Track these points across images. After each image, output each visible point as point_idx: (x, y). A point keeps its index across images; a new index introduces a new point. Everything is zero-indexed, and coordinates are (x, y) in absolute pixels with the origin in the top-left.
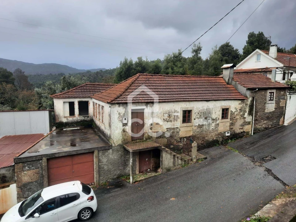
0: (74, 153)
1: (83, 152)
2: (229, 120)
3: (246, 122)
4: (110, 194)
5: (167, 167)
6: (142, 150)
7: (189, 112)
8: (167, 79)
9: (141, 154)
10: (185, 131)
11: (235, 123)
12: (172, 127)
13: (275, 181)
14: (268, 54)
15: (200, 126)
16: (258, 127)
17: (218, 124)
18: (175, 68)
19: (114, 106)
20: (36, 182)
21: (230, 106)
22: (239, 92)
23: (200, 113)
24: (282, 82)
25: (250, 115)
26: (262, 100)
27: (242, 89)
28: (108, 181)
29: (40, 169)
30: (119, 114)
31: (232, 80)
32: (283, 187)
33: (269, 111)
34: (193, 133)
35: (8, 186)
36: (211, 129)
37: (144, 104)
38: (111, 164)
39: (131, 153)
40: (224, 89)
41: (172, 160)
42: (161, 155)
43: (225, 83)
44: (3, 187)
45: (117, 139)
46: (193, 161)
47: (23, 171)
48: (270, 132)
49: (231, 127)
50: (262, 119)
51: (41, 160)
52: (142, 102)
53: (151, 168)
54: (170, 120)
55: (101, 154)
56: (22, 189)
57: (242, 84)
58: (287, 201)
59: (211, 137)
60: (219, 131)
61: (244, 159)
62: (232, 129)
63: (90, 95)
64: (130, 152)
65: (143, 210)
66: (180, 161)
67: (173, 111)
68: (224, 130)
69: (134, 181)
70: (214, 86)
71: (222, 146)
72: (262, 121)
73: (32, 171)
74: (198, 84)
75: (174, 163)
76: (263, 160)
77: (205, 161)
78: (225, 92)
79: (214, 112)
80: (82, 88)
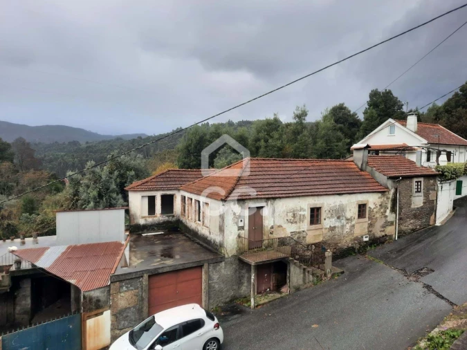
0: (181, 267)
1: (191, 265)
2: (367, 219)
3: (388, 222)
5: (296, 285)
6: (267, 263)
7: (319, 209)
8: (284, 165)
9: (261, 268)
10: (313, 235)
11: (375, 223)
12: (298, 231)
13: (438, 299)
14: (405, 125)
15: (332, 229)
16: (403, 228)
17: (353, 226)
18: (270, 141)
20: (134, 307)
21: (368, 201)
22: (377, 182)
23: (331, 211)
24: (426, 164)
25: (393, 212)
26: (406, 192)
27: (382, 178)
28: (219, 305)
29: (140, 289)
30: (234, 214)
31: (366, 165)
32: (451, 307)
33: (416, 207)
34: (323, 238)
35: (102, 313)
36: (345, 232)
38: (223, 283)
39: (252, 267)
40: (358, 178)
41: (302, 275)
42: (288, 268)
43: (357, 170)
44: (97, 315)
45: (232, 248)
46: (327, 277)
47: (120, 293)
48: (419, 235)
49: (370, 229)
50: (408, 218)
51: (142, 277)
52: (261, 198)
53: (271, 287)
54: (295, 221)
55: (211, 268)
56: (117, 318)
57: (380, 170)
58: (460, 324)
59: (346, 242)
60: (355, 235)
61: (394, 273)
62: (371, 231)
63: (176, 186)
64: (250, 265)
66: (311, 276)
67: (299, 208)
68: (362, 234)
69: (256, 305)
70: (345, 174)
71: (359, 256)
72: (408, 220)
73: (130, 292)
74: (324, 171)
75: (304, 279)
76: (418, 273)
77: (342, 276)
78: (360, 181)
79: (348, 209)
80: (164, 176)
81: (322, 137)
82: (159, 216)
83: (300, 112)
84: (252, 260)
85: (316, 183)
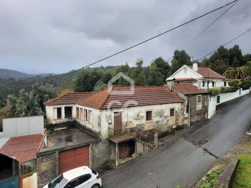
0: (77, 146)
1: (83, 145)
2: (175, 117)
3: (185, 118)
4: (105, 175)
5: (140, 152)
6: (124, 141)
7: (150, 112)
9: (121, 144)
10: (148, 126)
11: (178, 118)
12: (140, 124)
13: (211, 156)
14: (192, 68)
15: (157, 122)
16: (193, 121)
17: (168, 120)
19: (103, 111)
20: (50, 170)
21: (175, 107)
22: (179, 97)
23: (157, 113)
24: (202, 88)
25: (187, 112)
26: (193, 102)
27: (182, 96)
28: (99, 166)
29: (54, 160)
30: (106, 116)
31: (174, 89)
32: (216, 159)
33: (199, 109)
34: (153, 127)
35: (32, 175)
36: (164, 124)
38: (101, 153)
39: (116, 144)
40: (170, 95)
41: (143, 147)
42: (135, 144)
43: (170, 91)
44: (29, 176)
45: (105, 135)
46: (155, 147)
47: (42, 163)
48: (200, 124)
50: (195, 115)
51: (55, 153)
53: (127, 155)
54: (138, 119)
55: (94, 146)
56: (41, 177)
57: (180, 91)
58: (221, 167)
59: (164, 129)
60: (169, 125)
61: (189, 143)
62: (177, 123)
63: (73, 102)
65: (132, 182)
66: (147, 147)
67: (140, 112)
68: (172, 124)
69: (119, 164)
71: (171, 136)
72: (195, 116)
73: (48, 162)
74: (153, 92)
75: (144, 149)
76: (200, 143)
77: (163, 147)
78: (171, 97)
79: (165, 111)
80: (66, 96)
81: (151, 75)
82: (63, 119)
83: (139, 61)
84: (116, 141)
85: (149, 98)
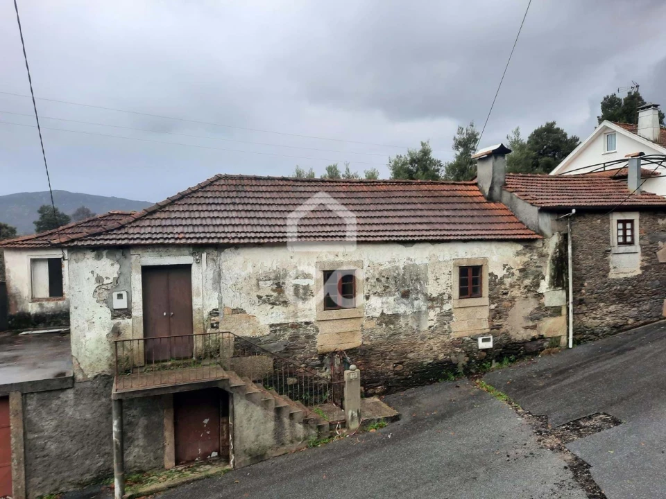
2: (485, 300)
3: (547, 309)
5: (254, 447)
10: (334, 332)
11: (508, 309)
15: (388, 319)
16: (589, 321)
17: (449, 314)
19: (80, 255)
21: (485, 260)
22: (521, 222)
23: (383, 279)
25: (558, 286)
26: (594, 244)
27: (529, 213)
28: (63, 489)
30: (99, 279)
31: (501, 190)
33: (622, 276)
34: (364, 340)
36: (425, 328)
37: (186, 251)
38: (73, 438)
40: (475, 213)
41: (271, 425)
43: (483, 199)
45: (94, 358)
46: (349, 428)
48: (629, 337)
49: (496, 323)
50: (602, 301)
52: (179, 246)
53: (221, 449)
54: (281, 300)
57: (526, 197)
59: (430, 350)
60: (454, 336)
62: (499, 327)
66: (299, 427)
67: (292, 272)
68: (473, 333)
69: (127, 495)
70: (443, 206)
72: (602, 305)
75: (278, 434)
77: (389, 427)
79: (431, 277)
83: (465, 136)
